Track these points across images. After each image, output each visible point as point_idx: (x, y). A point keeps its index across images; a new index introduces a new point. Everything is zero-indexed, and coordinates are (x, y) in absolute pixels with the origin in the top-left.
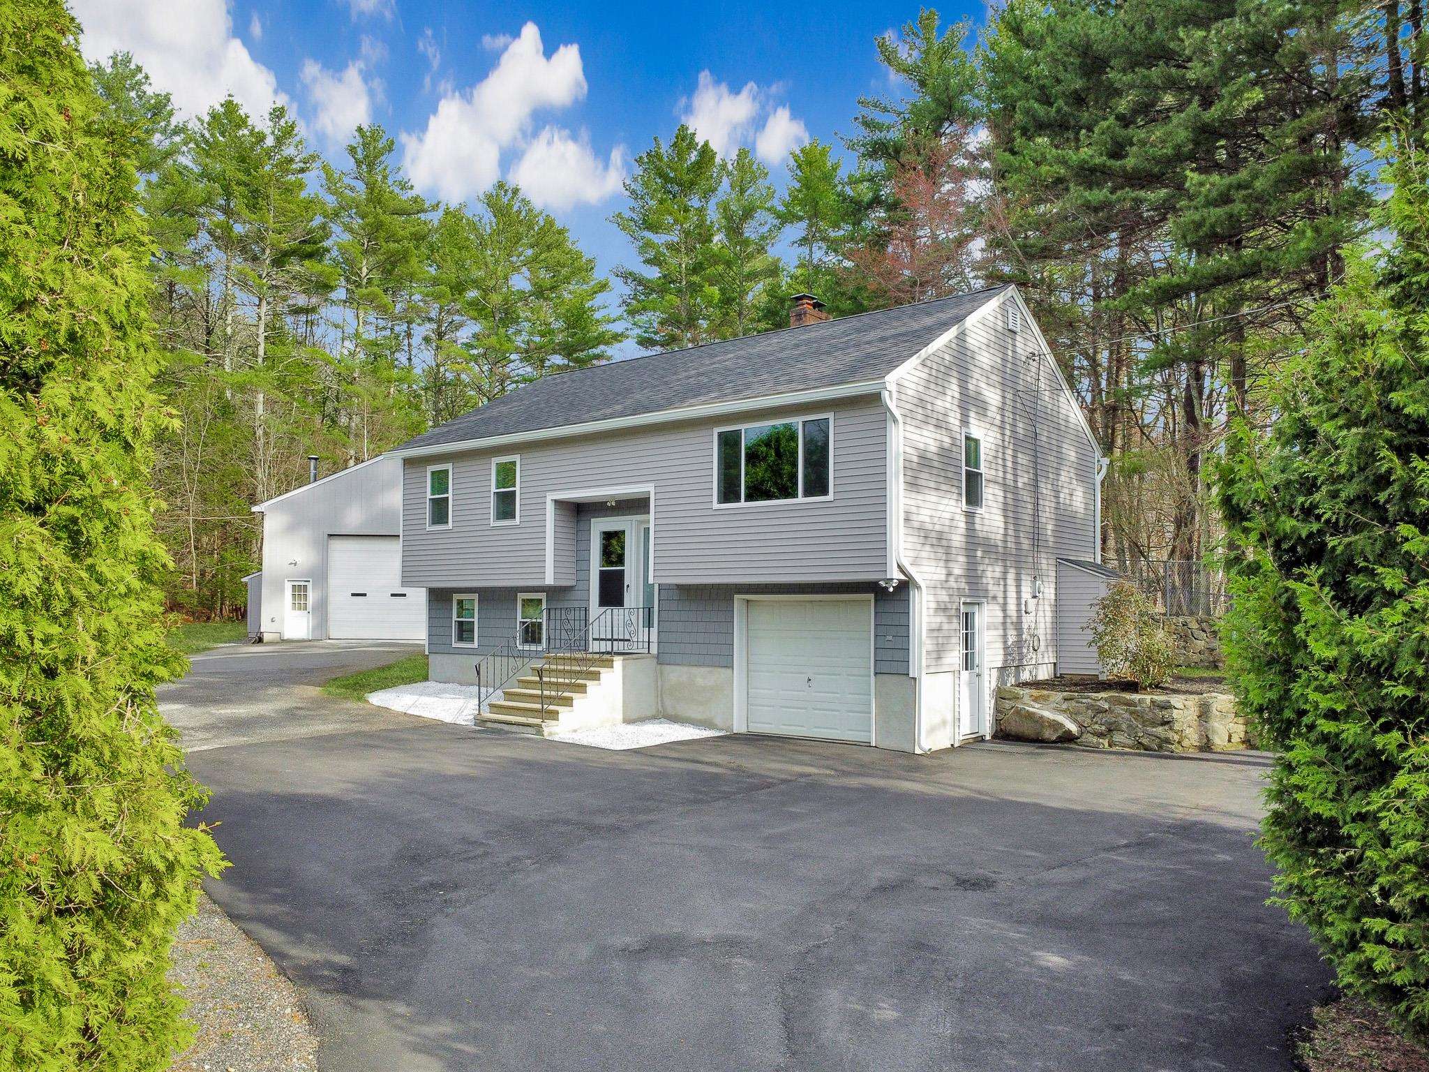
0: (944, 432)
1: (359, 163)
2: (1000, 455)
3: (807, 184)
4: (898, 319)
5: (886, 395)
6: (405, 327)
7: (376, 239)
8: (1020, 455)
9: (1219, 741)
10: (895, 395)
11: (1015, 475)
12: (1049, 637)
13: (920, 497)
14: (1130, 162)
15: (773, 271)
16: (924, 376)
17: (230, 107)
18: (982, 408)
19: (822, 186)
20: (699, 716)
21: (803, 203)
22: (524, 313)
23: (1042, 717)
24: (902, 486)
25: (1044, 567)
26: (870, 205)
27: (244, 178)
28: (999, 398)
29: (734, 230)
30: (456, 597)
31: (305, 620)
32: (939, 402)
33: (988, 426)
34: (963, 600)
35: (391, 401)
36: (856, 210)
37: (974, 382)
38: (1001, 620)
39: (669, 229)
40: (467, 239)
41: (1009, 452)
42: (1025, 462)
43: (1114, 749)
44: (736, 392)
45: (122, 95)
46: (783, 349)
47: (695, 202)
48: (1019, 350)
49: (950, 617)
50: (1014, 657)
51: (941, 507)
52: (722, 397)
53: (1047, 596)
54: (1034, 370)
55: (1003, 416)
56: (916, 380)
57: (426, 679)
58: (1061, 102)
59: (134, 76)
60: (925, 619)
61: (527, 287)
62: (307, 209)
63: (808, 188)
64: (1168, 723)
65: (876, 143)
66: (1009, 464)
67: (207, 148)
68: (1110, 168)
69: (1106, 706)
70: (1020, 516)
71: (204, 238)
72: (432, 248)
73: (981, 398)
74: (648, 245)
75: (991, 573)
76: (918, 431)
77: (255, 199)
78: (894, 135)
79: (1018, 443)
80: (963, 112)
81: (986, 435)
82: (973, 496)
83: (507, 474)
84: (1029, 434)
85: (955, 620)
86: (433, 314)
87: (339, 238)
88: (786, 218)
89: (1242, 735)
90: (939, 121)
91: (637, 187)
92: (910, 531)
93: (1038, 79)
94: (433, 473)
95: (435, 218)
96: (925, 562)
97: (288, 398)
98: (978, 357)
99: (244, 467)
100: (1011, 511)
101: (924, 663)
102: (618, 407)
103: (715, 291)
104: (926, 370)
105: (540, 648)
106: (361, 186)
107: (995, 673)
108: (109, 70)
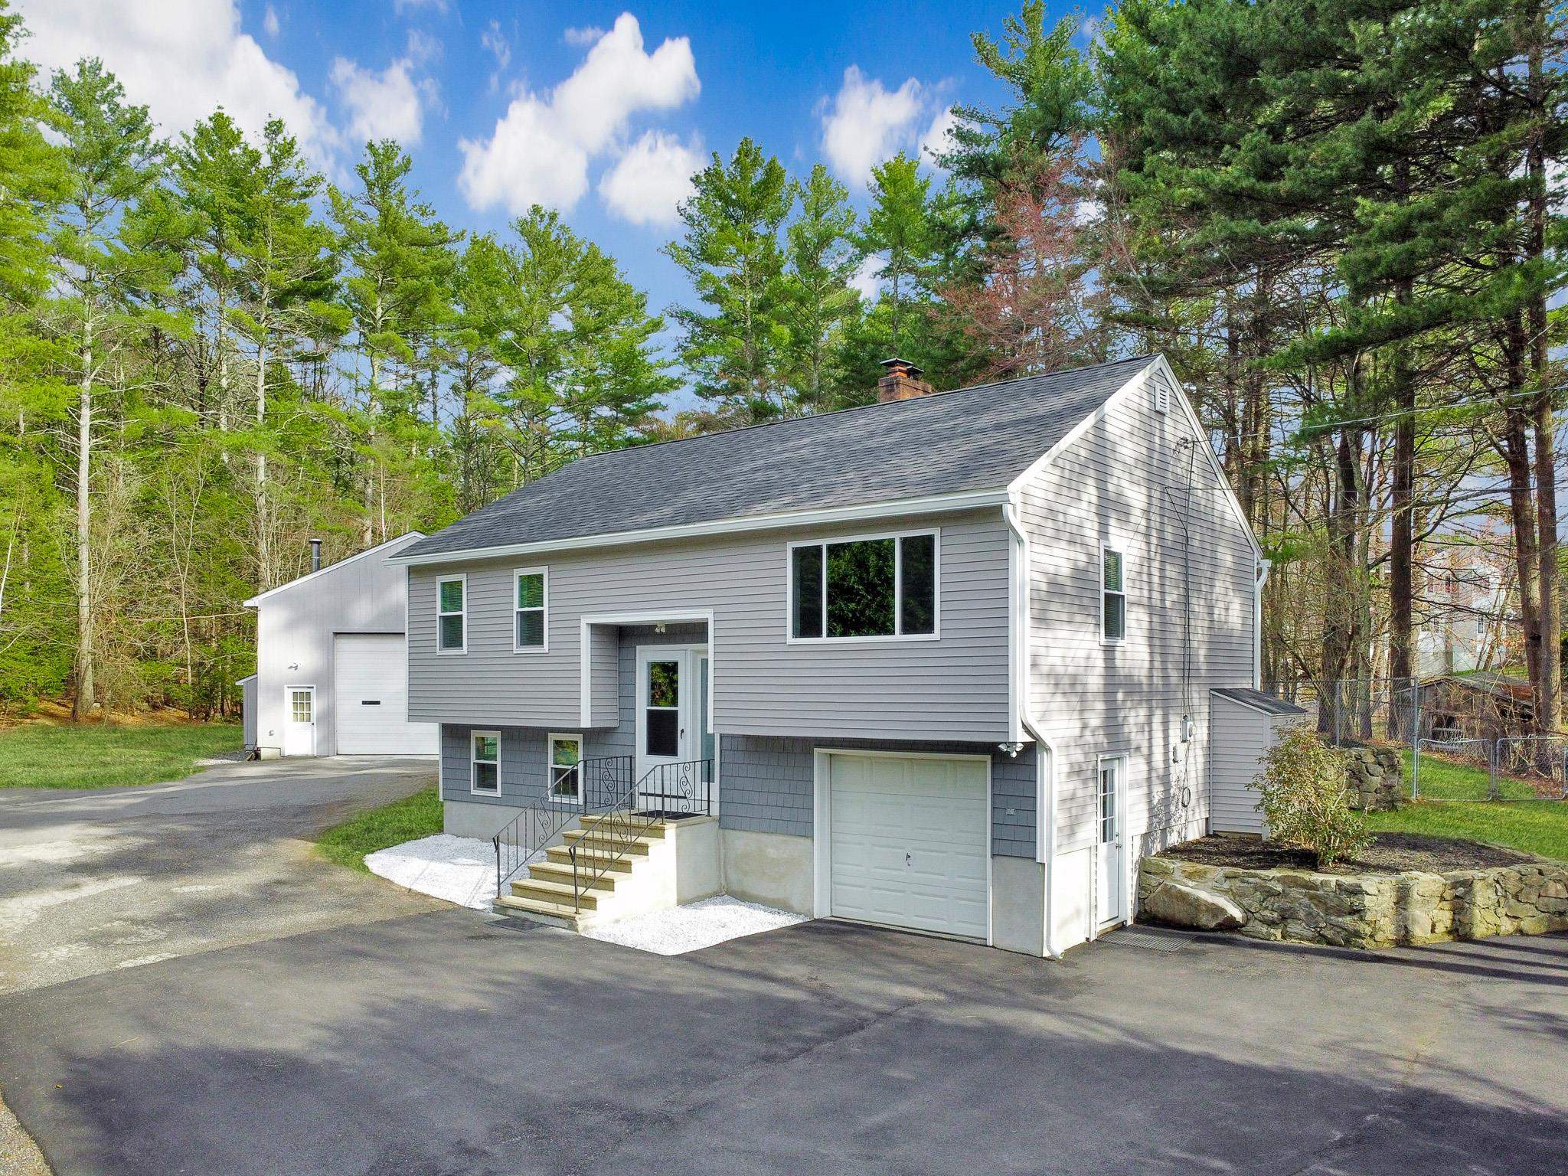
0: (1078, 548)
1: (370, 186)
2: (1145, 569)
3: (890, 206)
4: (1016, 397)
5: (1008, 509)
6: (429, 374)
7: (392, 274)
8: (1168, 567)
9: (1421, 933)
10: (1019, 508)
11: (1163, 593)
12: (1201, 788)
13: (1050, 634)
14: (1284, 186)
15: (853, 307)
16: (1055, 479)
17: (220, 121)
18: (1124, 512)
19: (910, 209)
20: (771, 895)
21: (886, 229)
22: (564, 357)
23: (1197, 899)
24: (1028, 621)
25: (1196, 702)
26: (965, 232)
27: (237, 205)
28: (1144, 499)
29: (807, 259)
30: (474, 734)
31: (309, 733)
32: (1072, 511)
33: (1131, 534)
34: (1101, 757)
35: (412, 463)
36: (946, 237)
37: (1115, 480)
38: (1145, 775)
39: (731, 260)
40: (498, 272)
41: (1156, 564)
42: (1174, 575)
43: (1288, 942)
44: (816, 497)
45: (91, 110)
46: (872, 435)
47: (761, 228)
48: (1168, 436)
49: (1085, 781)
50: (1160, 816)
51: (1075, 644)
52: (797, 504)
53: (1198, 737)
54: (1184, 458)
55: (1149, 520)
56: (1045, 485)
57: (440, 830)
58: (1198, 111)
59: (105, 86)
60: (1056, 788)
61: (569, 327)
62: (310, 240)
63: (893, 212)
64: (1358, 911)
65: (972, 159)
66: (1156, 580)
67: (195, 170)
68: (1259, 192)
69: (1279, 888)
70: (1168, 643)
71: (194, 274)
72: (460, 283)
73: (1123, 500)
74: (706, 279)
75: (1134, 717)
76: (1047, 550)
77: (250, 228)
78: (994, 149)
79: (1166, 552)
80: (1076, 122)
81: (1128, 545)
82: (1113, 625)
83: (532, 588)
84: (1180, 540)
85: (1091, 784)
86: (461, 360)
87: (349, 274)
88: (865, 248)
89: (1448, 923)
90: (1048, 132)
91: (693, 211)
92: (1037, 679)
93: (1166, 81)
94: (443, 584)
95: (461, 249)
96: (1056, 716)
97: (292, 462)
98: (1119, 449)
99: (242, 543)
100: (1157, 639)
101: (1055, 844)
102: (667, 510)
103: (785, 332)
104: (1058, 472)
105: (574, 801)
106: (373, 213)
107: (1138, 842)
108: (75, 79)
